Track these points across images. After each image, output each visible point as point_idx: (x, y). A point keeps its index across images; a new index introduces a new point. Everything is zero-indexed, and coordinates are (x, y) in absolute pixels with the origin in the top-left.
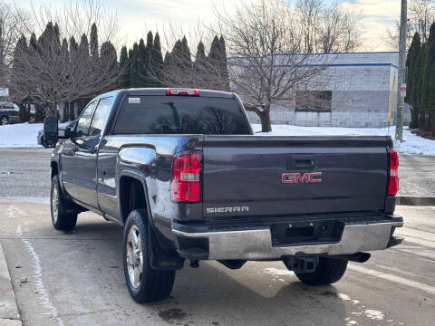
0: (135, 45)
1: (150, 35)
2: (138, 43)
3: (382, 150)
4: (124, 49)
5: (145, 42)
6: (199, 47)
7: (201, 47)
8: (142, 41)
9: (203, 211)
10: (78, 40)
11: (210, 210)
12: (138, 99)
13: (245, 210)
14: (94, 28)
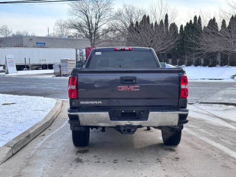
0: (187, 24)
1: (195, 18)
2: (189, 22)
3: (176, 75)
4: (182, 26)
5: (193, 22)
6: (222, 22)
7: (224, 22)
8: (191, 21)
9: (79, 103)
10: (158, 23)
11: (82, 103)
12: (100, 53)
13: (100, 103)
14: (167, 16)
